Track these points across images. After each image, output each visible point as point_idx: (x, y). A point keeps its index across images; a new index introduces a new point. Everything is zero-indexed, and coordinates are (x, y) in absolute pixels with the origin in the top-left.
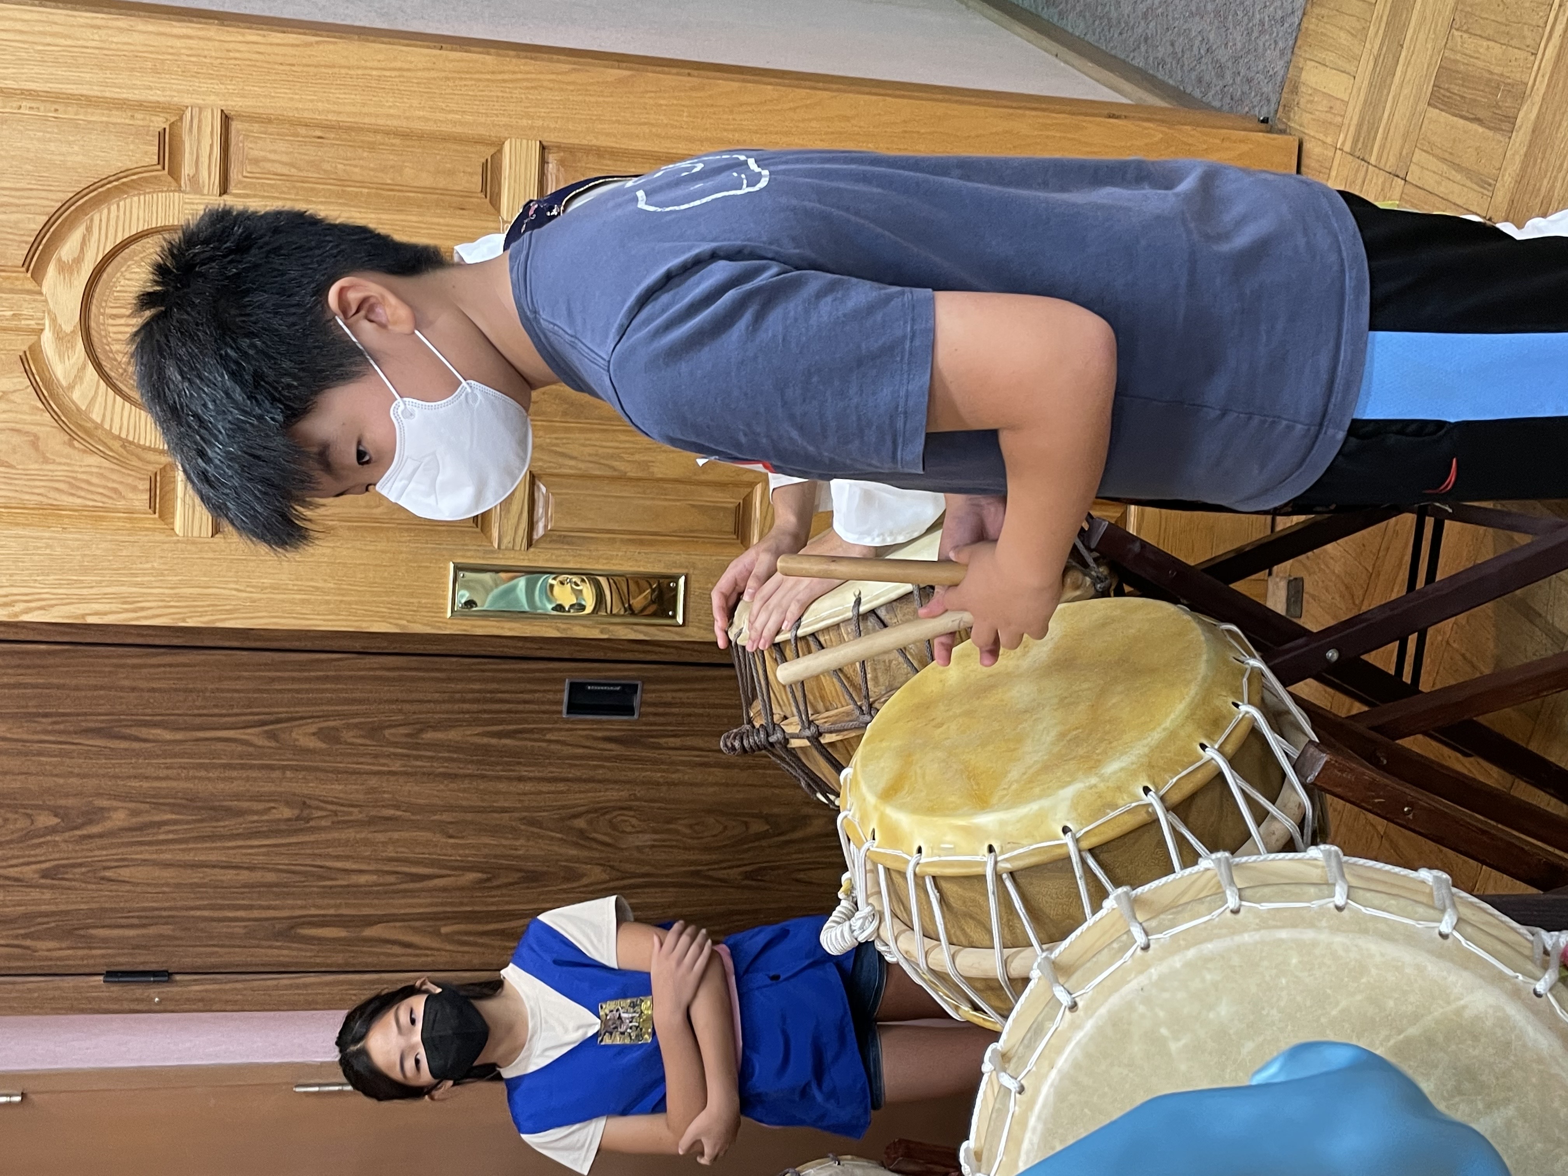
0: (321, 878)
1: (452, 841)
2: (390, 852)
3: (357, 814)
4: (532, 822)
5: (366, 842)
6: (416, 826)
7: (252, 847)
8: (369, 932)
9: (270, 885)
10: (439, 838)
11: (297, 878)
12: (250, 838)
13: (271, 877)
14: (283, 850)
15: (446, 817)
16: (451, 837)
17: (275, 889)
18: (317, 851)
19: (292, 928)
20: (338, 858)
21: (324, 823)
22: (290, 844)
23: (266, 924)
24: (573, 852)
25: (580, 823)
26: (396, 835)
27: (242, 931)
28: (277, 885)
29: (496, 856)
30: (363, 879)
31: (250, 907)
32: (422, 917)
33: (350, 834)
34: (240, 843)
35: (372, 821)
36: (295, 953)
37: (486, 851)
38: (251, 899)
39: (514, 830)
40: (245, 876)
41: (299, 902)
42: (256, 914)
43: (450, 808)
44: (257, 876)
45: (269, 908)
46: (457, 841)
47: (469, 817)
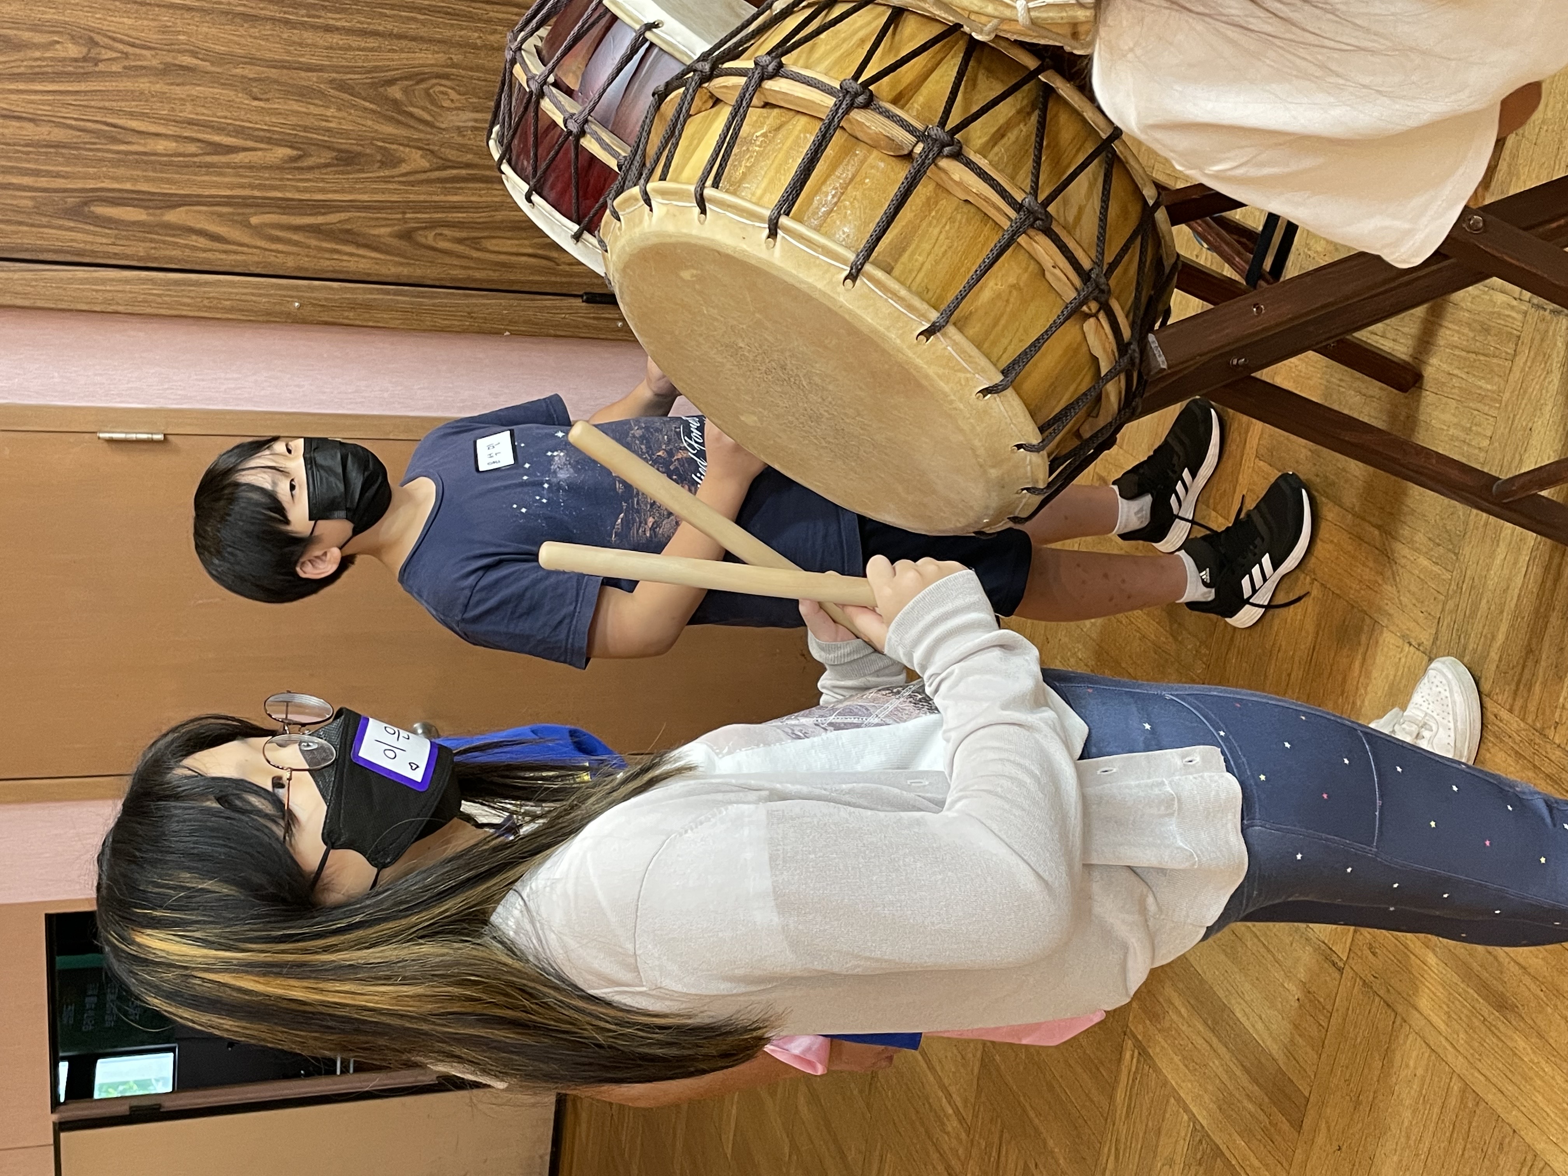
0: (114, 140)
1: (256, 103)
2: (188, 112)
3: (151, 60)
4: (342, 87)
5: (163, 97)
6: (215, 80)
7: (36, 92)
8: (172, 216)
9: (58, 145)
10: (241, 98)
11: (87, 138)
12: (33, 81)
13: (59, 135)
14: (69, 99)
15: (250, 72)
16: (256, 99)
17: (64, 151)
18: (107, 104)
19: (86, 204)
20: (132, 115)
21: (116, 68)
22: (77, 92)
23: (56, 196)
24: (389, 129)
25: (395, 92)
26: (196, 91)
27: (30, 203)
28: (65, 146)
29: (306, 129)
30: (161, 146)
31: (37, 173)
32: (228, 201)
33: (144, 84)
34: (22, 86)
35: (166, 71)
36: (90, 238)
37: (293, 120)
38: (36, 161)
39: (322, 94)
40: (30, 131)
41: (91, 170)
42: (43, 182)
43: (252, 61)
44: (43, 132)
45: (58, 175)
46: (261, 104)
47: (273, 73)
